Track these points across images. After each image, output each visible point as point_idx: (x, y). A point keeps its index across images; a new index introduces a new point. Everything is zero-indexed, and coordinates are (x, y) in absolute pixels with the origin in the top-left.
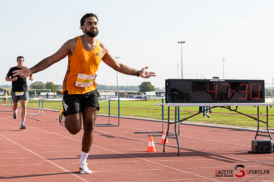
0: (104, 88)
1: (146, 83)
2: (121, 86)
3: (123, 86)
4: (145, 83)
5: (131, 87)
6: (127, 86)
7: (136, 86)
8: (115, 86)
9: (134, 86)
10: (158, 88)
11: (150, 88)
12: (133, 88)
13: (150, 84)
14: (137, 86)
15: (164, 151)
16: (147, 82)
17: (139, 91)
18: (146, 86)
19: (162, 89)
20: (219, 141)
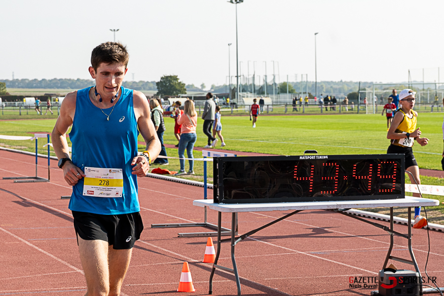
1: (169, 79)
4: (167, 77)
5: (141, 84)
6: (134, 82)
7: (150, 81)
9: (146, 81)
11: (178, 87)
12: (145, 85)
13: (177, 79)
14: (153, 83)
15: (210, 293)
16: (171, 77)
17: (156, 92)
18: (170, 84)
19: (200, 88)
20: (313, 254)
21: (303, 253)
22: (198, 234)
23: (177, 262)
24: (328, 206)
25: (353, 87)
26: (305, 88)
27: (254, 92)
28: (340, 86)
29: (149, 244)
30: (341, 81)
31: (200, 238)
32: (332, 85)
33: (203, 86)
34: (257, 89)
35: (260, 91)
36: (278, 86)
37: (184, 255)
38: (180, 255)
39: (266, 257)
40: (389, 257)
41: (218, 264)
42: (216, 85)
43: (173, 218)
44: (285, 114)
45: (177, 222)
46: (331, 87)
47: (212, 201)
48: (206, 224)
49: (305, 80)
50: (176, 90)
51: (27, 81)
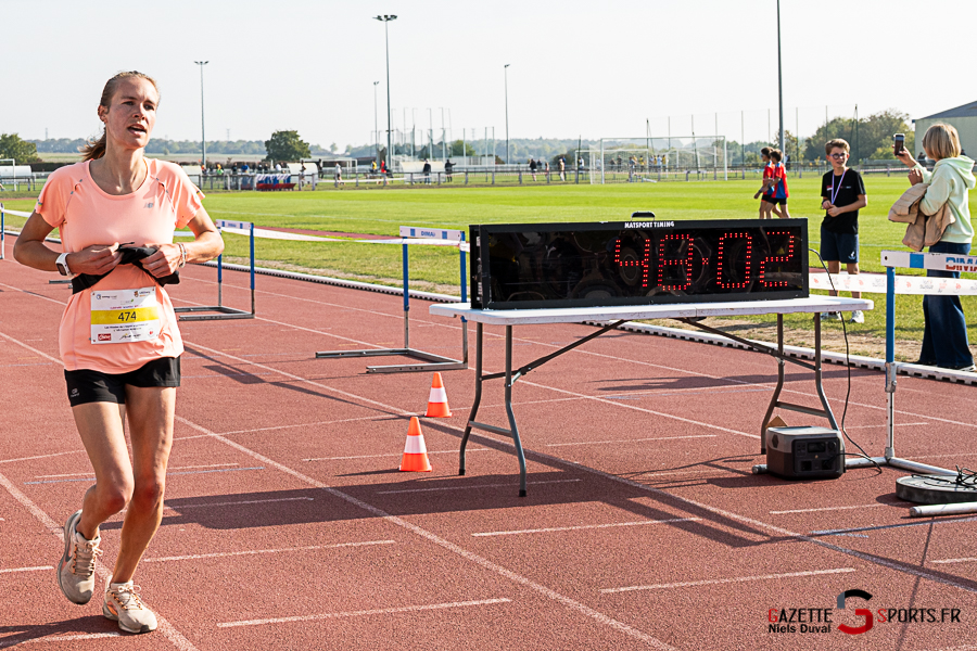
0: (164, 148)
1: (285, 135)
2: (212, 142)
3: (218, 142)
4: (281, 133)
5: (241, 144)
6: (230, 142)
7: (254, 141)
8: (195, 142)
9: (248, 140)
10: (318, 147)
11: (298, 149)
12: (246, 146)
13: (296, 136)
14: (259, 142)
15: (462, 472)
16: (287, 132)
17: (264, 157)
18: (286, 144)
19: (329, 150)
20: (612, 400)
21: (592, 397)
22: (401, 368)
23: (380, 417)
24: (680, 312)
25: (558, 147)
26: (490, 147)
27: (414, 154)
28: (539, 146)
29: (321, 385)
30: (541, 138)
31: (404, 374)
32: (527, 144)
33: (333, 147)
34: (418, 149)
35: (423, 154)
36: (448, 146)
37: (388, 403)
38: (381, 404)
39: (533, 406)
40: (775, 403)
41: (476, 420)
42: (354, 146)
43: (347, 342)
44: (465, 186)
45: (355, 347)
46: (526, 147)
47: (467, 306)
48: (407, 351)
49: (490, 136)
50: (295, 152)
51: (68, 142)
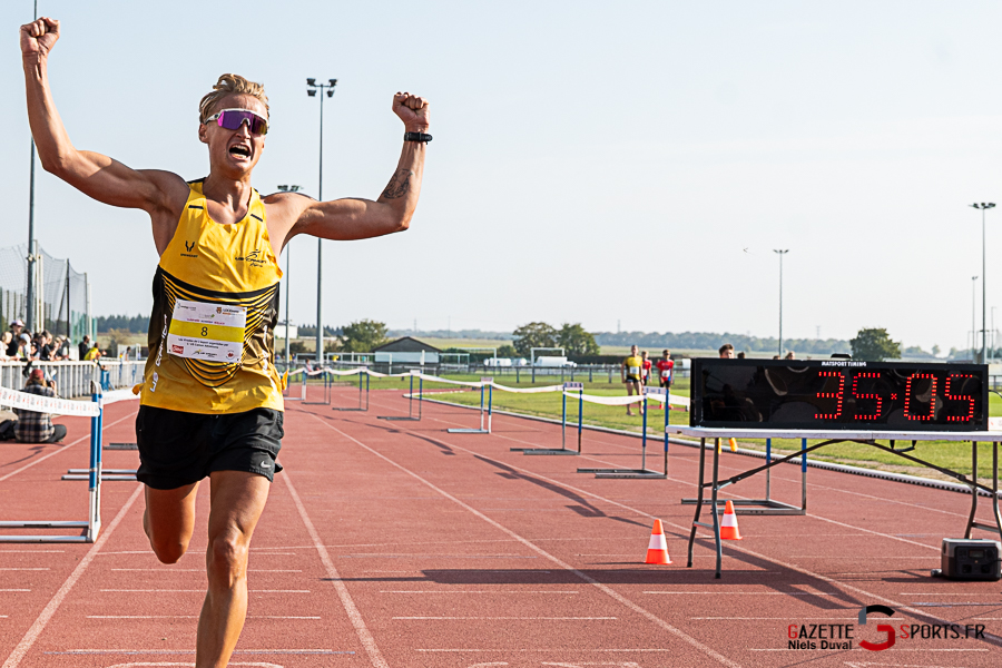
0: (746, 346)
1: (872, 334)
2: (799, 340)
3: (806, 340)
4: (868, 331)
5: (831, 344)
6: (819, 341)
9: (839, 339)
10: (919, 349)
11: (886, 348)
12: (837, 346)
13: (885, 335)
15: (689, 564)
16: (875, 330)
18: (873, 343)
19: (931, 352)
24: (858, 434)
33: (936, 349)
40: (971, 525)
42: (959, 349)
50: (884, 353)
51: (641, 336)
